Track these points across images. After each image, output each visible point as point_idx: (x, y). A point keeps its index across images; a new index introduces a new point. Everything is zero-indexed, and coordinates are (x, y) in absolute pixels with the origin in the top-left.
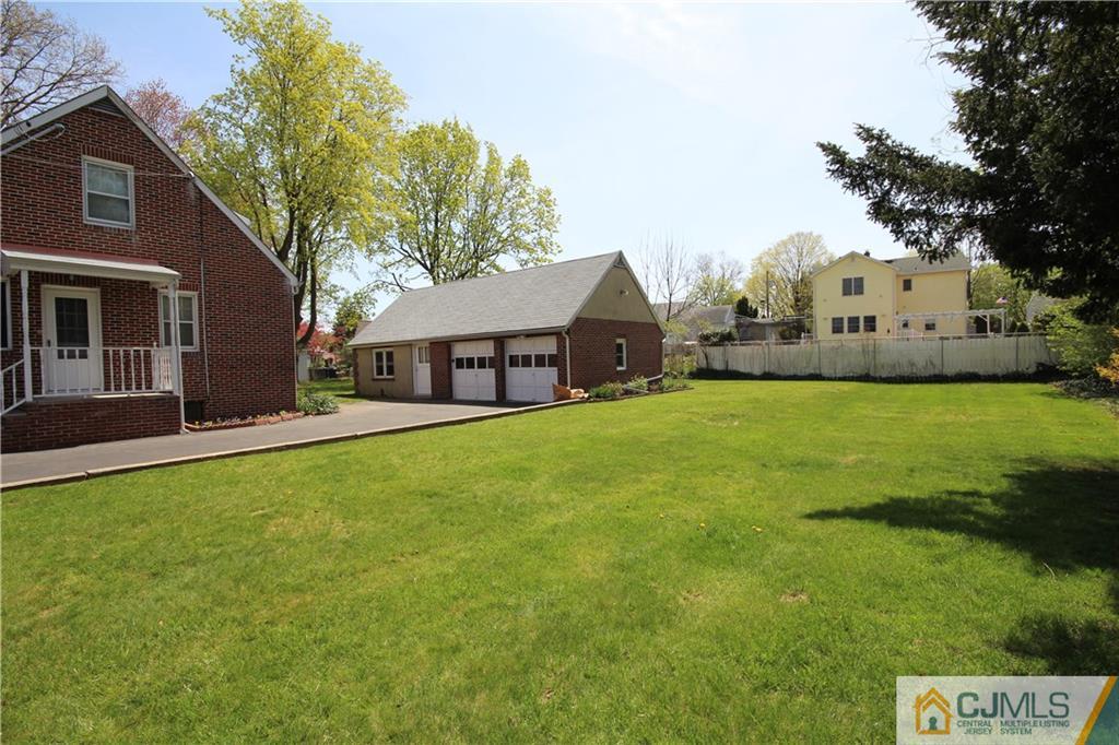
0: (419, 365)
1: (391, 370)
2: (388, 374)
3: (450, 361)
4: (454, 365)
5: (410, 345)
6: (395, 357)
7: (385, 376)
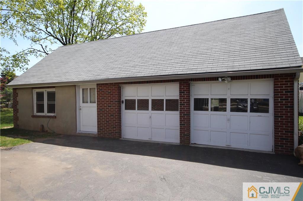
0: (82, 104)
1: (52, 108)
2: (49, 111)
3: (120, 102)
4: (123, 106)
5: (75, 86)
6: (57, 96)
7: (46, 113)
